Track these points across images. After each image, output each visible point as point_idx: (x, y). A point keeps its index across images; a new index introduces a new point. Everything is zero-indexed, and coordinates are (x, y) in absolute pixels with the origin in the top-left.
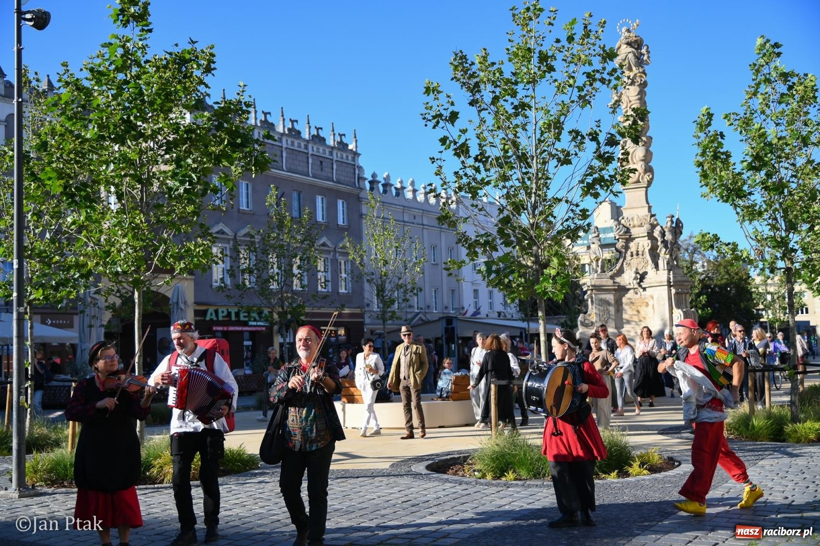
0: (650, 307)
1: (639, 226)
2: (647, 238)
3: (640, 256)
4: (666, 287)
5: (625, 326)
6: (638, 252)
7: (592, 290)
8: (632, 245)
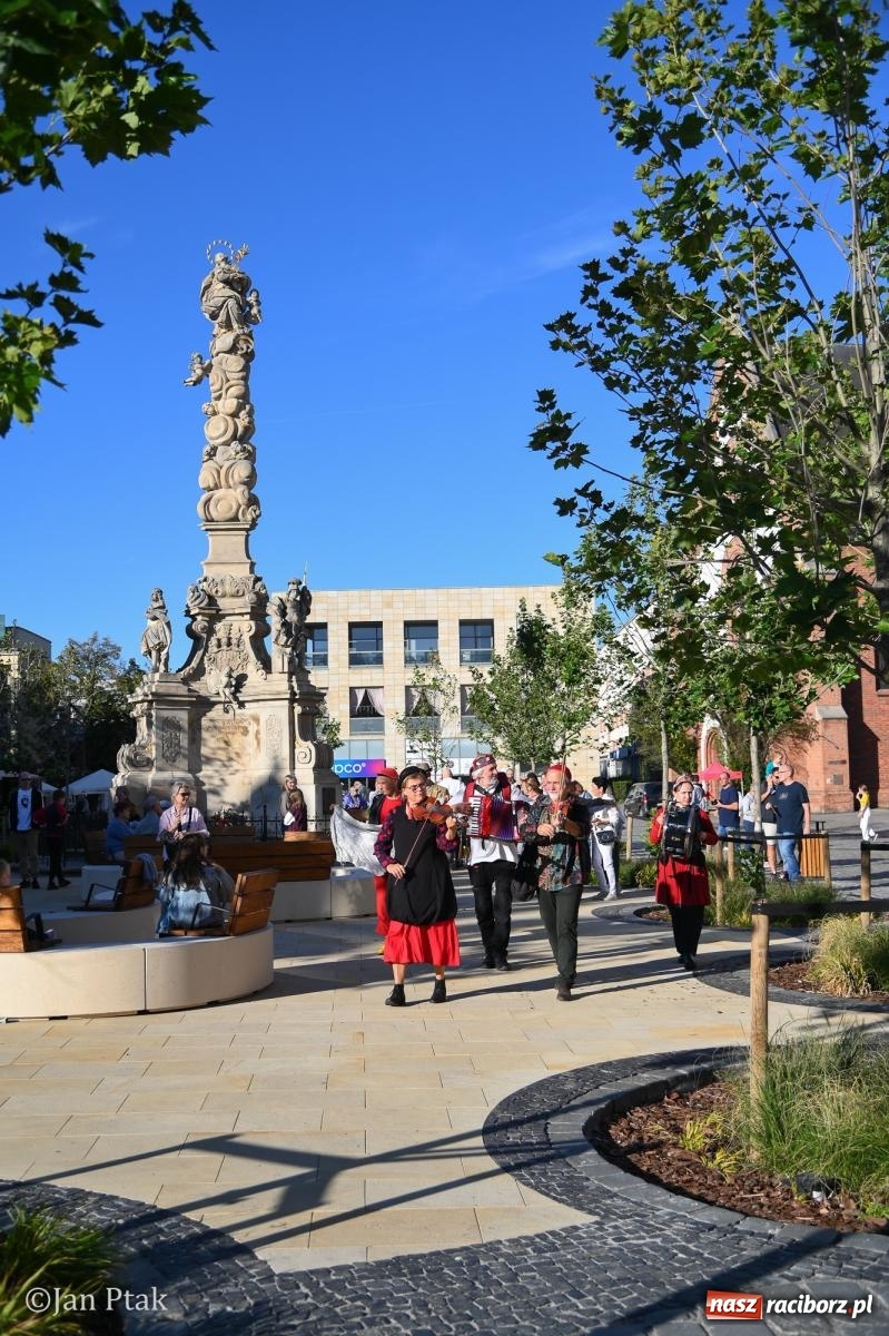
0: (251, 735)
1: (233, 596)
2: (248, 617)
3: (234, 647)
4: (286, 702)
5: (203, 767)
6: (229, 639)
7: (150, 702)
8: (219, 626)
